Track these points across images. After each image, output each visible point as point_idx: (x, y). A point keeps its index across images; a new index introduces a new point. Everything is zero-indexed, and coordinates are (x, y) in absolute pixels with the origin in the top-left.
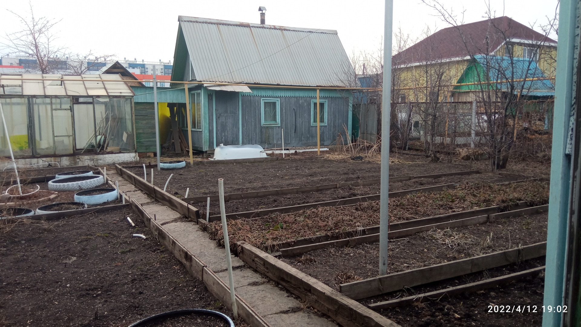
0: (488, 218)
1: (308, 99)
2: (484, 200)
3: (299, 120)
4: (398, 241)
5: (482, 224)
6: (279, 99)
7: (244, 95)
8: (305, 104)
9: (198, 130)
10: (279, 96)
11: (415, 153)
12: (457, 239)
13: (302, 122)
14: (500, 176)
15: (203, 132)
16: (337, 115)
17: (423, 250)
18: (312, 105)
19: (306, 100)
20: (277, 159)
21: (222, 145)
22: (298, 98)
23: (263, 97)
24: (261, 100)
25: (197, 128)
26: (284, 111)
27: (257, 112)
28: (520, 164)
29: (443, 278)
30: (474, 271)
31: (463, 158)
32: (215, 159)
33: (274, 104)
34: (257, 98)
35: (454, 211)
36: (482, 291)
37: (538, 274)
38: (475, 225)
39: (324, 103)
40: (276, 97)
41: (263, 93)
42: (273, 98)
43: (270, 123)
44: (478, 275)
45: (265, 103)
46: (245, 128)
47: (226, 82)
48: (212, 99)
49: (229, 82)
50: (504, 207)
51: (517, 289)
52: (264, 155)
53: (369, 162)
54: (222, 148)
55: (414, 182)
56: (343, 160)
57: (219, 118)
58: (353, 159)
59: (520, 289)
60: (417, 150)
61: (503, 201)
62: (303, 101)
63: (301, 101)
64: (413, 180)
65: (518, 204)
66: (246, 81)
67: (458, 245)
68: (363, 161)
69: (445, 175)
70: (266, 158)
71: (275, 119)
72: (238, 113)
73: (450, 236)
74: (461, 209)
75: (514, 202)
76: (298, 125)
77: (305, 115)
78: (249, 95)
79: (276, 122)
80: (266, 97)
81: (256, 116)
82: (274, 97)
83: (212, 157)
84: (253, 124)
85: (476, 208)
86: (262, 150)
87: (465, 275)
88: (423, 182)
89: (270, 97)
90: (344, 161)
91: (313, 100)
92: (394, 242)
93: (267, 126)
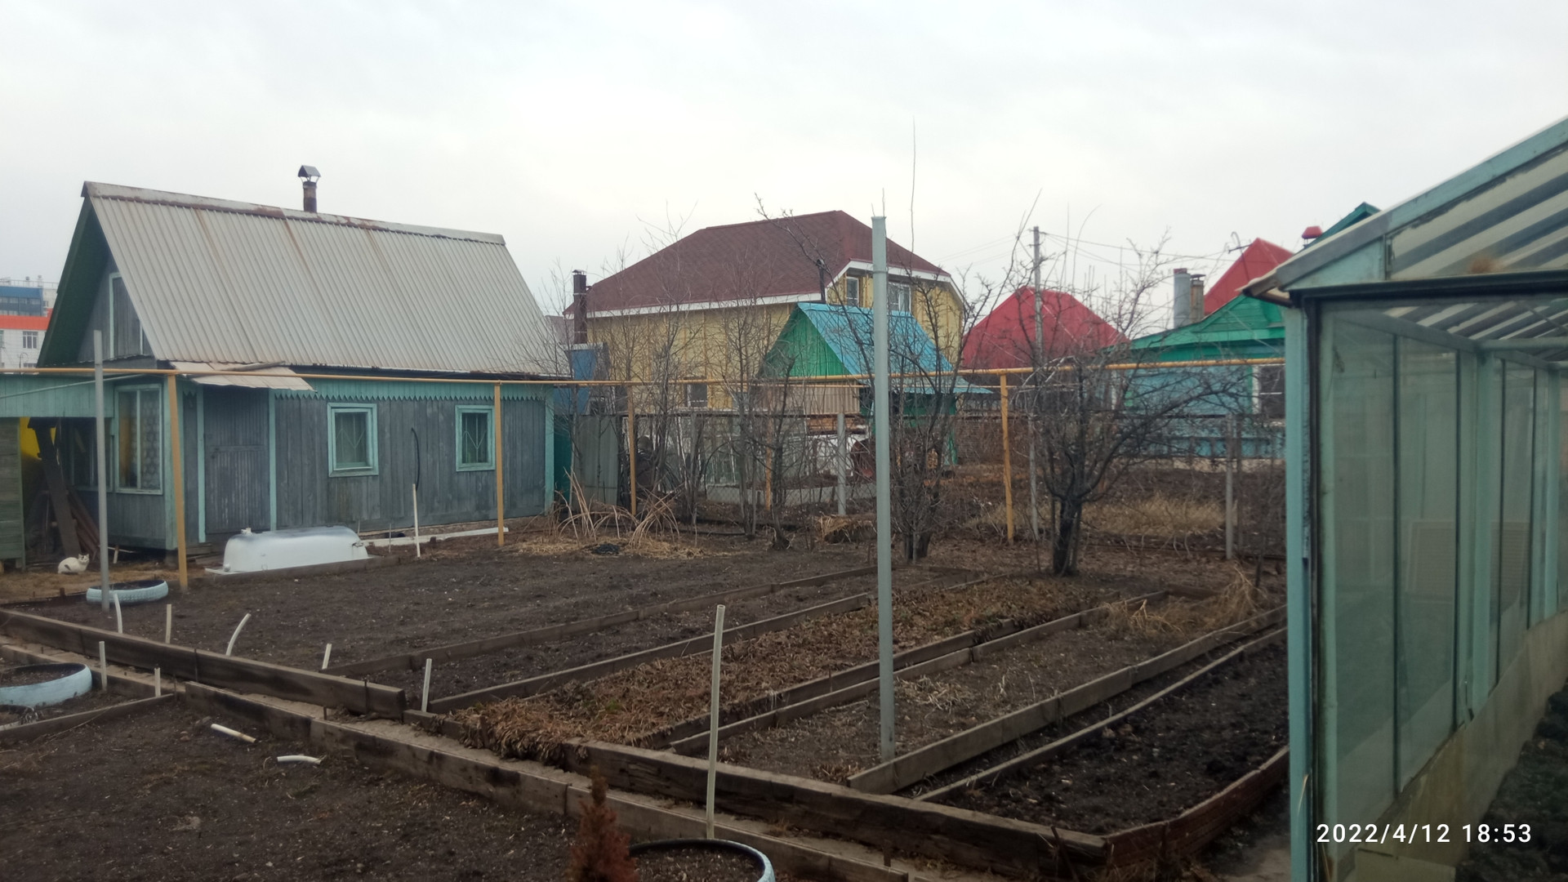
0: (971, 654)
1: (448, 404)
2: (946, 622)
3: (427, 458)
4: (853, 709)
5: (966, 664)
6: (374, 406)
7: (282, 397)
8: (441, 417)
9: (146, 492)
10: (375, 398)
11: (715, 529)
12: (945, 694)
13: (434, 463)
14: (932, 573)
15: (167, 498)
16: (519, 444)
17: (903, 718)
18: (457, 419)
19: (442, 407)
20: (399, 562)
21: (248, 531)
22: (424, 402)
23: (334, 400)
24: (329, 408)
25: (143, 487)
26: (388, 435)
27: (317, 438)
28: (941, 545)
29: (968, 755)
30: (1005, 741)
31: (827, 539)
32: (227, 570)
33: (361, 418)
34: (316, 404)
35: (903, 648)
36: (1043, 766)
37: (1101, 734)
38: (955, 667)
39: (486, 415)
40: (367, 401)
41: (334, 391)
42: (358, 402)
43: (353, 468)
44: (1009, 748)
45: (338, 417)
46: (286, 481)
47: (236, 363)
48: (195, 409)
49: (244, 363)
50: (983, 632)
51: (1084, 758)
52: (362, 554)
53: (637, 558)
54: (250, 539)
55: (786, 597)
56: (571, 554)
57: (213, 457)
58: (596, 552)
59: (1089, 757)
60: (719, 523)
61: (978, 622)
62: (436, 410)
63: (429, 411)
64: (782, 592)
65: (1001, 624)
66: (290, 361)
67: (953, 703)
68: (621, 554)
69: (832, 578)
70: (370, 561)
71: (362, 455)
72: (265, 444)
73: (931, 690)
74: (913, 643)
75: (994, 622)
76: (423, 470)
77: (441, 444)
78: (294, 396)
79: (367, 464)
80: (340, 400)
81: (314, 449)
82: (361, 401)
83: (219, 565)
84: (306, 470)
85: (938, 639)
86: (355, 539)
87: (993, 749)
88: (801, 595)
89: (351, 400)
90: (573, 558)
91: (460, 407)
92: (844, 710)
93: (344, 475)
